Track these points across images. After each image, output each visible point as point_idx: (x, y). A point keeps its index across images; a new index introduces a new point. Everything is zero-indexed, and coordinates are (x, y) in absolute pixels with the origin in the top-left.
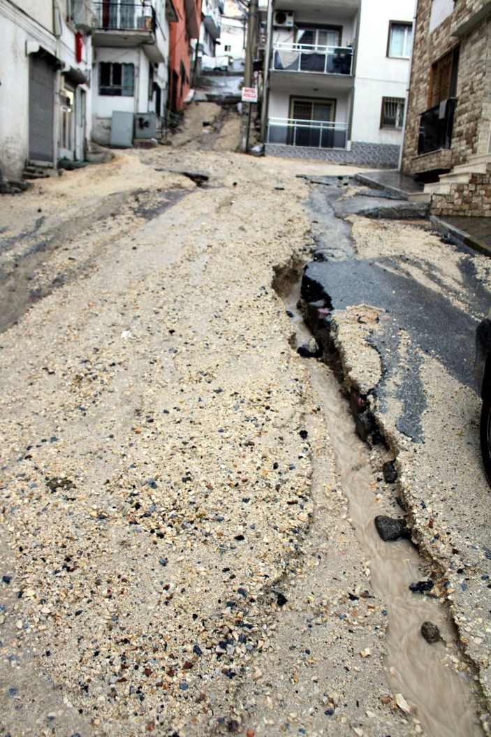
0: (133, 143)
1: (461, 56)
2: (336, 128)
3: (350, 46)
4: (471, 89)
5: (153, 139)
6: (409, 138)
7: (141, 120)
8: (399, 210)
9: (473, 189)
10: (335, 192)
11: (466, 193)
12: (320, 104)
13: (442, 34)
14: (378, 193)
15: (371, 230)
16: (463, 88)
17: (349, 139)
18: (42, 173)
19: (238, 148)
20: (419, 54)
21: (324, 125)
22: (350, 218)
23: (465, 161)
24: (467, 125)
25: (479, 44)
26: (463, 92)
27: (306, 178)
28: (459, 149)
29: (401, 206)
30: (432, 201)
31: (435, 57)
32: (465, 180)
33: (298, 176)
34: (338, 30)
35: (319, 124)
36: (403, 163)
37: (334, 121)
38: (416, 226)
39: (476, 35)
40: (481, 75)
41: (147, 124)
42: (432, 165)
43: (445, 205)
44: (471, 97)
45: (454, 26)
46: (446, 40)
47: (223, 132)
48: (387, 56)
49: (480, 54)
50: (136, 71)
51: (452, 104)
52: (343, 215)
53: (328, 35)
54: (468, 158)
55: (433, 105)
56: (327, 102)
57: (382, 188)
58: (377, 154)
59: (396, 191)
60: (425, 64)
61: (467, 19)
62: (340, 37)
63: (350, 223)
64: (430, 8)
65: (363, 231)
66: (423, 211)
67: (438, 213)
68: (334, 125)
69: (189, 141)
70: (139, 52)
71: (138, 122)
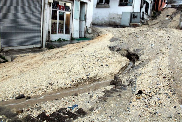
0: (130, 25)
5: (138, 23)
7: (134, 15)
19: (178, 27)
41: (136, 17)
47: (174, 19)
69: (158, 23)
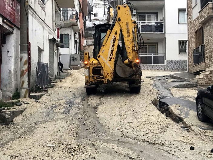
0: (70, 67)
1: (204, 30)
2: (159, 55)
3: (162, 20)
4: (208, 42)
5: (79, 65)
6: (190, 59)
7: (73, 57)
8: (186, 85)
9: (211, 76)
10: (163, 82)
11: (209, 77)
12: (151, 45)
13: (197, 21)
14: (179, 80)
15: (177, 91)
16: (206, 41)
17: (166, 60)
18: (54, 81)
20: (190, 27)
21: (153, 54)
22: (170, 89)
23: (210, 66)
24: (209, 54)
25: (209, 27)
26: (206, 43)
27: (150, 78)
28: (207, 62)
29: (187, 83)
30: (197, 81)
31: (196, 29)
32: (208, 73)
33: (147, 77)
34: (156, 14)
35: (151, 54)
36: (189, 68)
37: (158, 52)
38: (193, 89)
39: (207, 24)
40: (211, 37)
41: (76, 59)
42: (199, 68)
43: (202, 82)
44: (209, 44)
45: (200, 21)
46: (198, 24)
48: (179, 23)
49: (209, 30)
50: (70, 37)
51: (203, 47)
52: (168, 88)
53: (152, 16)
54: (211, 65)
55: (197, 47)
56: (154, 44)
57: (181, 79)
58: (179, 65)
59: (186, 79)
60: (193, 31)
61: (203, 19)
62: (157, 17)
63: (170, 90)
64: (192, 12)
65: (175, 92)
66: (195, 84)
67: (200, 85)
68: (158, 54)
70: (71, 29)
71: (72, 58)
